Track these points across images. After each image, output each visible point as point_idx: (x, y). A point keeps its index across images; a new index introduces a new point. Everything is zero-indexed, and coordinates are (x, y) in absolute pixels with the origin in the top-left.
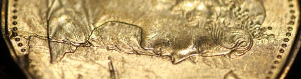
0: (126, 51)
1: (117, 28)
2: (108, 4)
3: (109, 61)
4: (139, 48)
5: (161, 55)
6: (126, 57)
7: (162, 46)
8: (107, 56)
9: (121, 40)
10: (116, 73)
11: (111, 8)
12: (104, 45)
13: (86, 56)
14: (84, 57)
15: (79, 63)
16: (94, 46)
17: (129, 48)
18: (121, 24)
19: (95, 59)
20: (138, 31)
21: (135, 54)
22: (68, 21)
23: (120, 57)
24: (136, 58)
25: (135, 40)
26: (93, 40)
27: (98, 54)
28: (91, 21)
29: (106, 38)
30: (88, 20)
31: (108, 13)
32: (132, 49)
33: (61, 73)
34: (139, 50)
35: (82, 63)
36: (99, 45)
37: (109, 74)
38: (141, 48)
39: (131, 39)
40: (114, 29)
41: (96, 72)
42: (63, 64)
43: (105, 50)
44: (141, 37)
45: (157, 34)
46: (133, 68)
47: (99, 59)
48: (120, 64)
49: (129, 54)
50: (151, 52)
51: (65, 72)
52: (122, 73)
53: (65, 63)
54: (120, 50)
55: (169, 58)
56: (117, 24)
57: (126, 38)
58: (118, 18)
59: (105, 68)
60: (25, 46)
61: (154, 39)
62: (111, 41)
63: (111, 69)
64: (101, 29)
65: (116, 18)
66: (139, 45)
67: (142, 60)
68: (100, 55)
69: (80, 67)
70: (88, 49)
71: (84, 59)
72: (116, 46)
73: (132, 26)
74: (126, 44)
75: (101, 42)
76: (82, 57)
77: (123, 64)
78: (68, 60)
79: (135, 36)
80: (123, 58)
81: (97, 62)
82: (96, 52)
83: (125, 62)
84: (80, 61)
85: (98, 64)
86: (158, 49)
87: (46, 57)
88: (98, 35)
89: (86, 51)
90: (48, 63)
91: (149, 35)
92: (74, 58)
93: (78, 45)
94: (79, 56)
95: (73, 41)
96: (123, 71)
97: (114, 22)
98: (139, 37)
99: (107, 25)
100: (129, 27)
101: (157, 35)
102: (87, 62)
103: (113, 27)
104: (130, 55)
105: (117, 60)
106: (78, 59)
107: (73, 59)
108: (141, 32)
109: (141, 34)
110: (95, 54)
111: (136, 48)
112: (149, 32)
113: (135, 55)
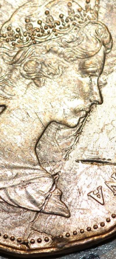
0: (73, 143)
3: (80, 161)
4: (74, 130)
5: (88, 112)
6: (79, 146)
8: (74, 162)
13: (69, 182)
14: (70, 184)
15: (75, 191)
16: (60, 172)
17: (72, 140)
18: (41, 139)
19: (75, 174)
20: (54, 125)
23: (79, 151)
24: (85, 137)
25: (64, 131)
26: (52, 171)
27: (70, 170)
29: (53, 157)
32: (73, 137)
33: (82, 212)
34: (76, 131)
35: (76, 188)
36: (61, 166)
38: (75, 128)
39: (62, 134)
40: (45, 147)
41: (90, 178)
42: (73, 206)
43: (67, 162)
44: (62, 124)
47: (76, 170)
49: (78, 141)
50: (81, 120)
51: (82, 207)
52: (97, 154)
53: (72, 204)
54: (72, 148)
56: (40, 142)
59: (87, 168)
62: (58, 154)
64: (42, 159)
67: (88, 131)
68: (72, 168)
69: (80, 191)
70: (62, 178)
71: (72, 185)
72: (66, 151)
73: (47, 129)
74: (66, 141)
75: (58, 163)
76: (69, 187)
77: (88, 150)
78: (69, 200)
79: (59, 129)
80: (81, 148)
81: (78, 174)
82: (68, 172)
83: (86, 148)
84: (73, 189)
85: (81, 173)
87: (62, 221)
88: (48, 164)
89: (63, 181)
90: (68, 221)
92: (68, 194)
93: (55, 187)
94: (67, 189)
95: (49, 189)
97: (38, 145)
98: (61, 126)
102: (76, 183)
104: (79, 141)
105: (82, 155)
106: (70, 191)
107: (69, 196)
108: (57, 123)
109: (59, 123)
110: (69, 174)
111: (74, 133)
113: (81, 136)
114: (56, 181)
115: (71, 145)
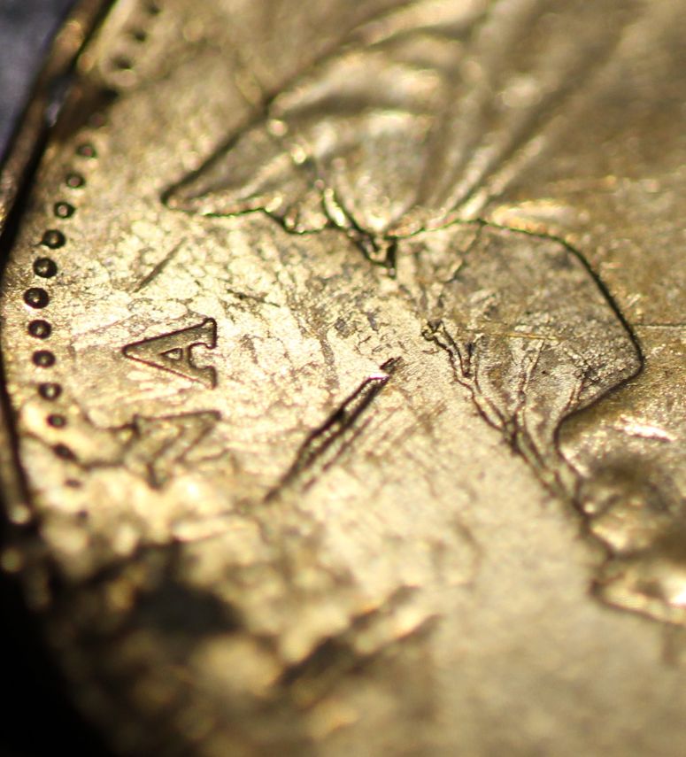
0: (487, 395)
1: (556, 289)
2: (635, 177)
3: (383, 375)
4: (541, 427)
5: (586, 522)
6: (458, 408)
7: (630, 493)
8: (395, 352)
9: (516, 345)
10: (349, 435)
11: (628, 200)
12: (432, 303)
13: (319, 284)
14: (308, 284)
15: (264, 284)
16: (393, 277)
18: (593, 287)
19: (340, 325)
20: (620, 364)
21: (498, 436)
23: (435, 397)
24: (482, 451)
25: (565, 389)
26: (418, 250)
27: (371, 317)
28: (500, 183)
29: (476, 287)
30: (493, 169)
31: (591, 207)
32: (512, 408)
33: (151, 258)
35: (276, 295)
36: (415, 292)
37: (316, 418)
38: (549, 434)
39: (556, 372)
40: (544, 283)
41: (284, 370)
42: (199, 241)
44: (603, 397)
45: (672, 438)
46: (430, 475)
47: (354, 338)
48: (403, 419)
49: (483, 415)
50: (567, 479)
51: (168, 269)
52: (370, 456)
53: (211, 243)
54: (467, 374)
55: (598, 558)
56: (579, 275)
57: (546, 351)
58: (610, 255)
59: (332, 383)
60: (147, 58)
61: (637, 446)
62: (476, 312)
63: (349, 408)
64: (497, 242)
65: (601, 251)
66: (555, 416)
67: (499, 477)
68: (374, 327)
69: (249, 300)
70: (357, 266)
71: (301, 288)
72: (470, 348)
73: (621, 331)
74: (515, 371)
75: (437, 288)
76: (301, 275)
77: (410, 432)
78: (238, 241)
79: (587, 375)
80: (441, 409)
81: (332, 335)
82: (369, 305)
83: (429, 429)
84: (276, 280)
85: (326, 349)
86: (604, 494)
87: (164, 164)
88: (460, 254)
89: (344, 266)
90: (151, 186)
91: (637, 414)
92: (270, 252)
93: (341, 220)
94: (296, 259)
95: (344, 189)
96: (379, 452)
97: (574, 260)
98: (593, 391)
99: (535, 246)
100: (607, 325)
101: (664, 441)
102: (295, 305)
103: (551, 274)
104: (479, 420)
105: (408, 397)
106: (278, 267)
107: (259, 252)
108: (624, 383)
109: (615, 389)
110: (358, 306)
111: (532, 420)
112: (652, 406)
113: (494, 438)
114: (361, 238)
115: (484, 381)
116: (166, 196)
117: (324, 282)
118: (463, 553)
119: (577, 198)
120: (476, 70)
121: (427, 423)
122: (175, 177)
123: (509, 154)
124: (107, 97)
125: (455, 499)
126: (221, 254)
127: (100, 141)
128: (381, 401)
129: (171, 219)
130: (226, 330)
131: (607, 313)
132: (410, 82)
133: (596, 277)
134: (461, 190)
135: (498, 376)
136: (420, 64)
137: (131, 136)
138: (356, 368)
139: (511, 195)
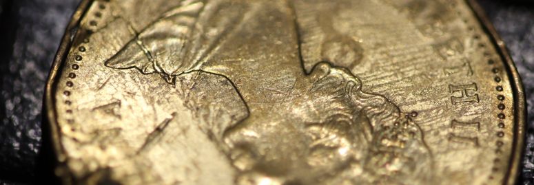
0: (203, 123)
1: (223, 91)
3: (171, 117)
4: (219, 133)
5: (232, 161)
6: (193, 128)
8: (175, 110)
9: (211, 108)
10: (161, 135)
12: (186, 95)
13: (152, 89)
14: (149, 89)
15: (136, 89)
16: (174, 87)
17: (208, 123)
18: (234, 90)
19: (159, 102)
20: (242, 114)
22: (182, 37)
23: (187, 124)
24: (201, 140)
25: (226, 121)
26: (182, 80)
27: (168, 99)
29: (200, 91)
30: (204, 56)
31: (234, 67)
32: (210, 127)
33: (101, 81)
34: (216, 135)
35: (139, 93)
36: (181, 92)
37: (151, 130)
38: (221, 135)
39: (223, 116)
40: (220, 89)
41: (142, 115)
42: (116, 76)
43: (181, 102)
44: (237, 124)
45: (258, 136)
47: (162, 106)
48: (177, 130)
49: (201, 129)
50: (226, 149)
51: (107, 85)
52: (167, 141)
53: (120, 77)
54: (197, 117)
56: (230, 87)
57: (220, 110)
58: (240, 81)
59: (156, 119)
60: (101, 22)
61: (247, 139)
62: (199, 98)
63: (162, 127)
64: (206, 77)
65: (237, 80)
66: (223, 130)
67: (206, 148)
68: (168, 102)
69: (131, 94)
70: (163, 84)
71: (147, 91)
72: (198, 109)
73: (243, 104)
74: (211, 115)
75: (188, 91)
76: (147, 86)
77: (179, 134)
78: (128, 77)
79: (233, 117)
80: (189, 127)
81: (156, 105)
82: (167, 96)
83: (185, 133)
84: (139, 89)
85: (154, 109)
86: (237, 153)
87: (106, 54)
88: (194, 80)
89: (160, 84)
90: (101, 61)
91: (247, 129)
92: (138, 80)
93: (159, 70)
94: (145, 82)
95: (160, 62)
96: (170, 140)
97: (229, 82)
98: (234, 122)
99: (217, 78)
100: (238, 102)
101: (256, 137)
102: (145, 96)
103: (222, 87)
105: (179, 124)
106: (140, 84)
107: (134, 80)
108: (244, 119)
109: (241, 121)
110: (164, 96)
111: (216, 130)
112: (252, 127)
114: (165, 75)
115: (202, 120)
116: (106, 63)
117: (154, 89)
118: (195, 171)
119: (230, 64)
120: (199, 26)
121: (184, 131)
122: (109, 57)
123: (209, 51)
124: (89, 33)
125: (192, 155)
126: (123, 81)
127: (87, 47)
128: (171, 125)
129: (107, 70)
130: (124, 103)
131: (239, 98)
132: (180, 30)
133: (236, 88)
134: (195, 61)
135: (206, 117)
136: (183, 24)
137: (96, 45)
138: (163, 114)
139: (210, 63)
